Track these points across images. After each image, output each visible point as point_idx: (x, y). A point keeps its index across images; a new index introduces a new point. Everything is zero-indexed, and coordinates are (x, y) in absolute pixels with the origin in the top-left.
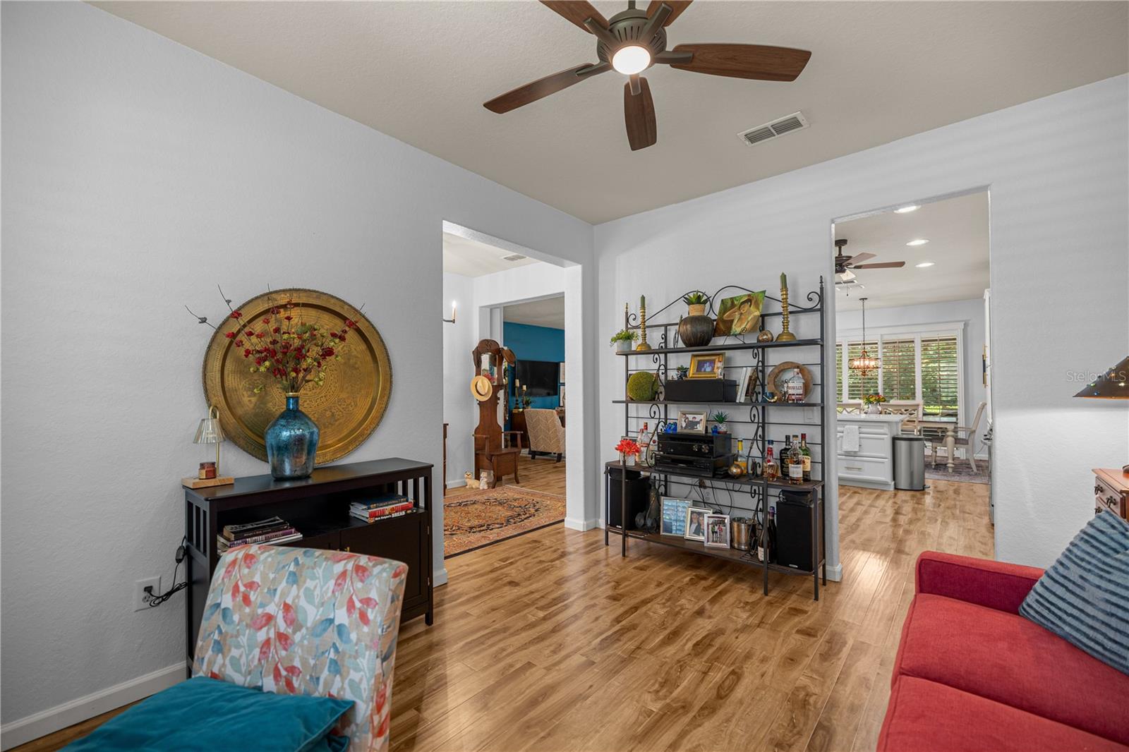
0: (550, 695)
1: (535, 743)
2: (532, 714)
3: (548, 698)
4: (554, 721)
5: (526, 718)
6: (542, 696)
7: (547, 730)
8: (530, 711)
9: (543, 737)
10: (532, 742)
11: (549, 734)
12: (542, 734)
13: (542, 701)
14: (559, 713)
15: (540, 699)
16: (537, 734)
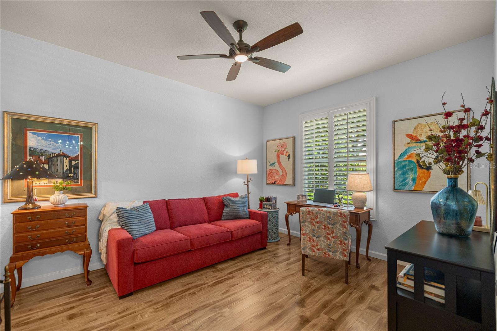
0: (272, 319)
1: (277, 301)
2: (279, 312)
3: (273, 319)
4: (270, 308)
5: (282, 310)
6: (276, 320)
7: (272, 305)
8: (280, 313)
9: (274, 303)
10: (278, 302)
11: (272, 304)
12: (274, 304)
13: (275, 317)
14: (267, 311)
15: (276, 318)
16: (276, 304)
